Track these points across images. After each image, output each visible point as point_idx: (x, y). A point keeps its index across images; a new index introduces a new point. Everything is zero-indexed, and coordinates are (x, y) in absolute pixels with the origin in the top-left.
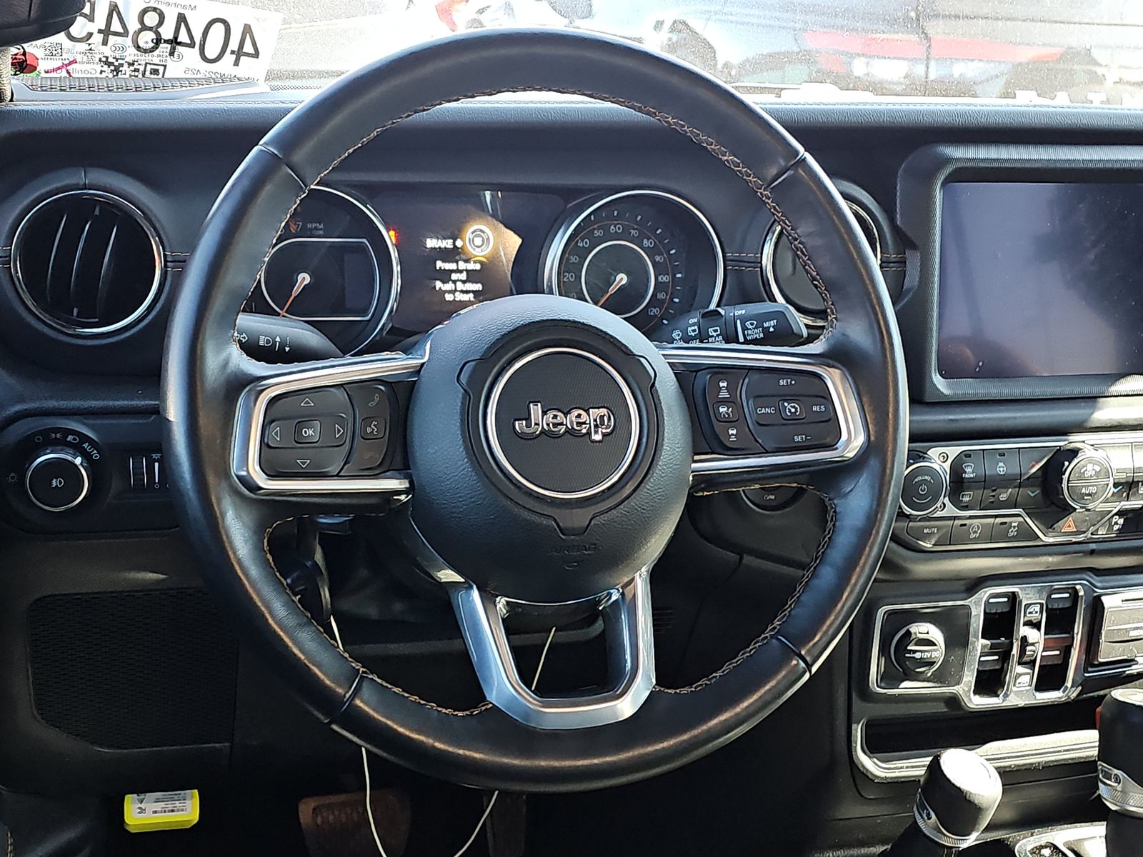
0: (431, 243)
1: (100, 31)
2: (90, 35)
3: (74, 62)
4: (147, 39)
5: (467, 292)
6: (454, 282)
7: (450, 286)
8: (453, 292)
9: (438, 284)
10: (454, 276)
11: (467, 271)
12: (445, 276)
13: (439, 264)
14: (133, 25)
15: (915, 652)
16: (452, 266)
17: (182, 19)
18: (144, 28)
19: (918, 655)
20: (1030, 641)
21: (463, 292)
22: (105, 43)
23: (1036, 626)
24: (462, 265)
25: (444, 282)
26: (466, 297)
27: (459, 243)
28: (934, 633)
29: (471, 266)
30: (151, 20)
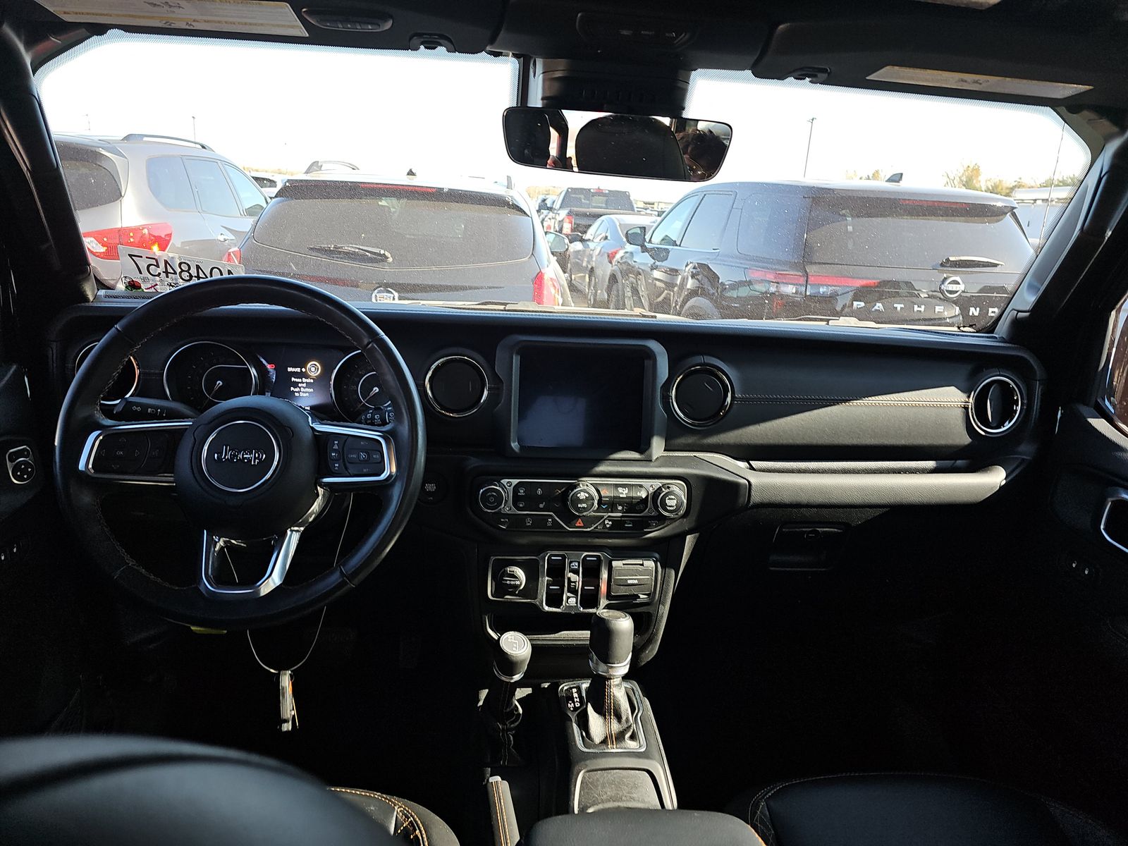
0: (290, 369)
1: (163, 272)
2: (160, 274)
3: (157, 285)
4: (185, 275)
5: (306, 392)
6: (300, 388)
7: (297, 389)
8: (299, 392)
9: (292, 389)
10: (300, 385)
11: (306, 383)
12: (296, 385)
13: (293, 379)
14: (178, 270)
15: (507, 580)
16: (299, 380)
17: (198, 267)
18: (182, 271)
19: (508, 582)
20: (572, 580)
21: (303, 392)
22: (167, 277)
23: (576, 572)
24: (304, 380)
25: (294, 388)
26: (305, 395)
27: (304, 370)
28: (520, 573)
29: (309, 380)
30: (184, 267)
